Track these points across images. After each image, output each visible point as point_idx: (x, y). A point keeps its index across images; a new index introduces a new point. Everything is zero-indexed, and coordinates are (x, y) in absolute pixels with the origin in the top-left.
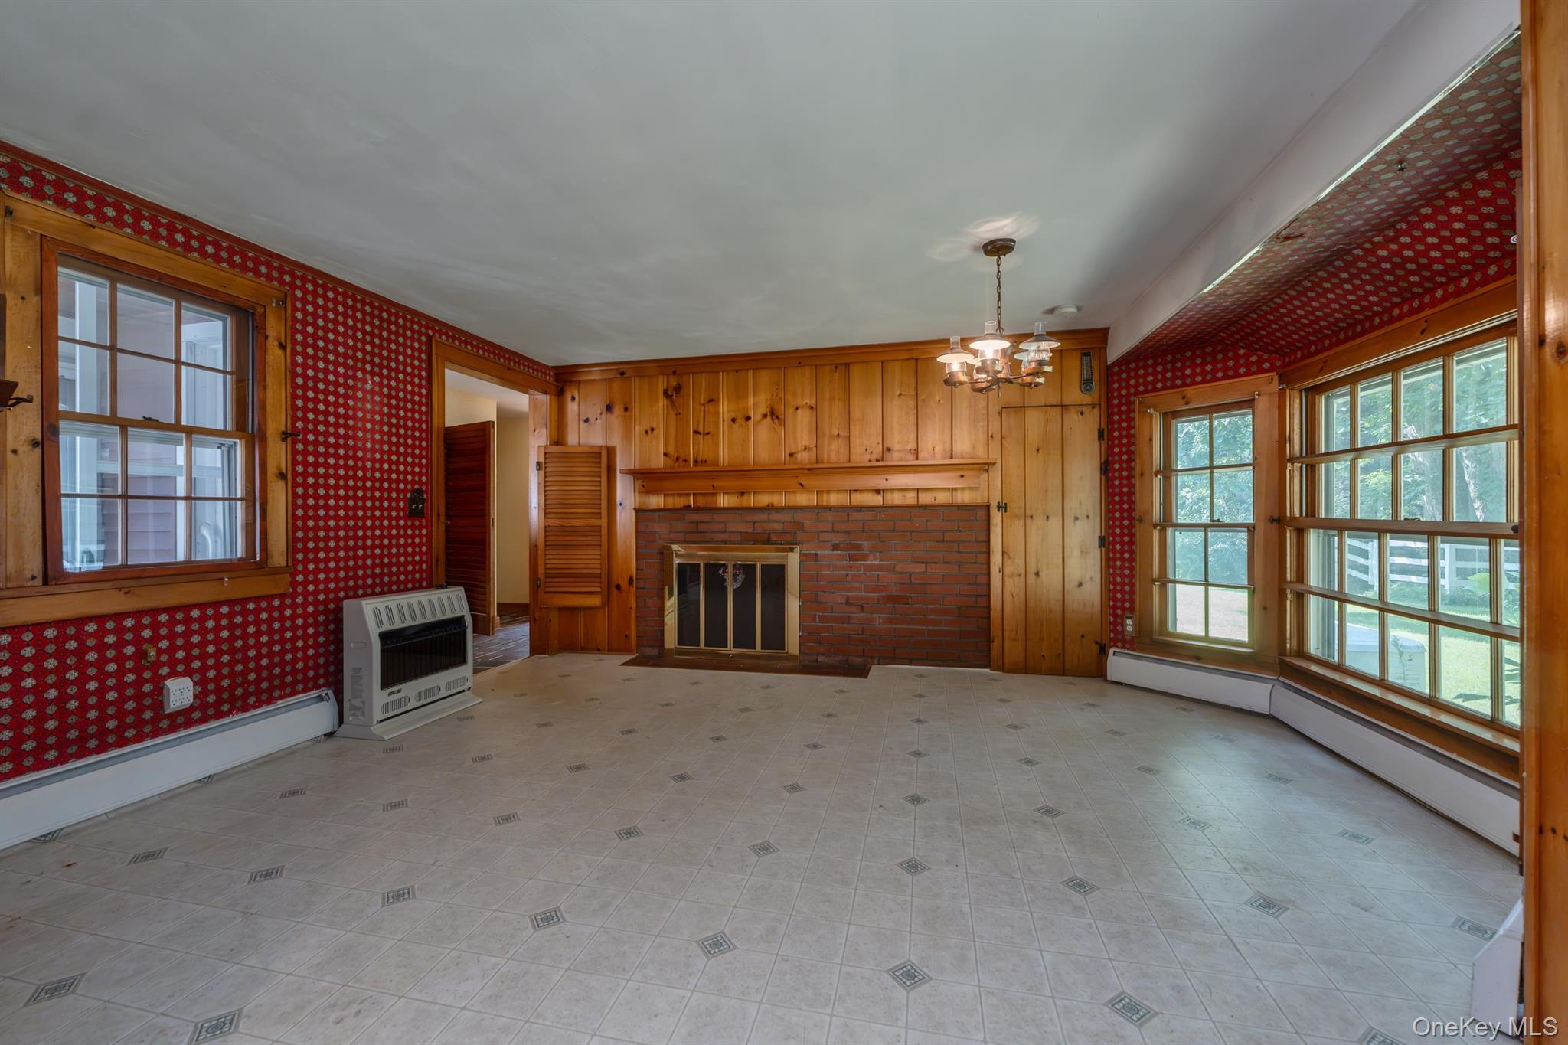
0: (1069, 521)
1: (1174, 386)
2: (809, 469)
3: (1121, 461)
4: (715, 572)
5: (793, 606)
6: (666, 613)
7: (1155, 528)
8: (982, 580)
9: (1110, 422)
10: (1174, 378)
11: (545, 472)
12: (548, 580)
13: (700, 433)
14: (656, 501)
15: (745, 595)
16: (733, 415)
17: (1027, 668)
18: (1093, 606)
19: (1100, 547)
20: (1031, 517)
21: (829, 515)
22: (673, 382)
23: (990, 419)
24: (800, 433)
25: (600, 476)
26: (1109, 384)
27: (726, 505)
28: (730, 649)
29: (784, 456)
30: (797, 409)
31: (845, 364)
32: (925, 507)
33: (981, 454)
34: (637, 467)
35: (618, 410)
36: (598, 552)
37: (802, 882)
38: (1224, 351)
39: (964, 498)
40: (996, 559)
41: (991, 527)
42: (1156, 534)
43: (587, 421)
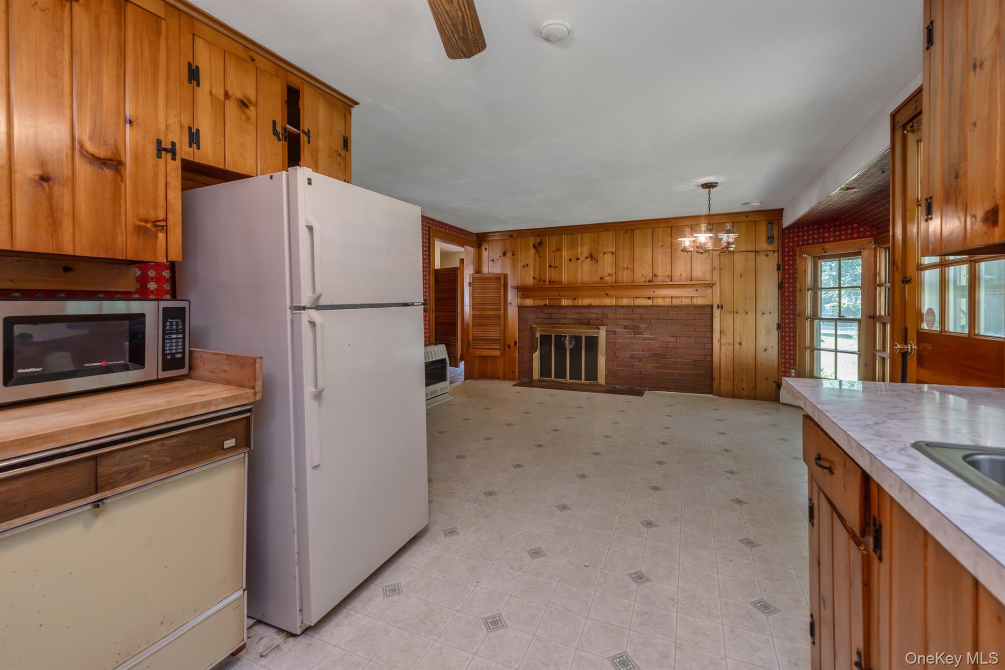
0: (759, 315)
1: (818, 243)
2: (611, 286)
3: (789, 283)
4: (560, 339)
5: (602, 361)
6: (534, 360)
7: (807, 320)
8: (708, 346)
9: (783, 260)
10: (818, 238)
11: (473, 287)
12: (474, 342)
13: (552, 267)
14: (529, 302)
15: (576, 352)
16: (570, 257)
17: (733, 395)
18: (773, 362)
19: (777, 329)
20: (737, 312)
21: (622, 311)
22: (538, 240)
23: (713, 258)
24: (607, 265)
25: (500, 290)
26: (783, 240)
27: (566, 305)
28: (568, 380)
29: (597, 279)
30: (605, 254)
31: (632, 230)
32: (676, 306)
33: (708, 277)
34: (519, 285)
35: (509, 255)
36: (499, 328)
37: (601, 490)
38: (846, 225)
39: (699, 301)
40: (716, 335)
41: (714, 318)
42: (808, 323)
43: (493, 260)
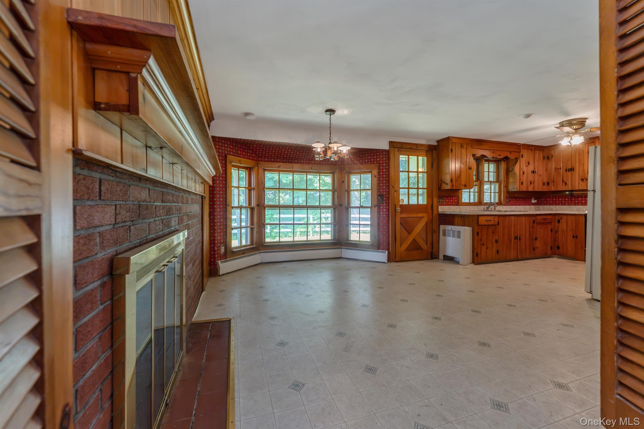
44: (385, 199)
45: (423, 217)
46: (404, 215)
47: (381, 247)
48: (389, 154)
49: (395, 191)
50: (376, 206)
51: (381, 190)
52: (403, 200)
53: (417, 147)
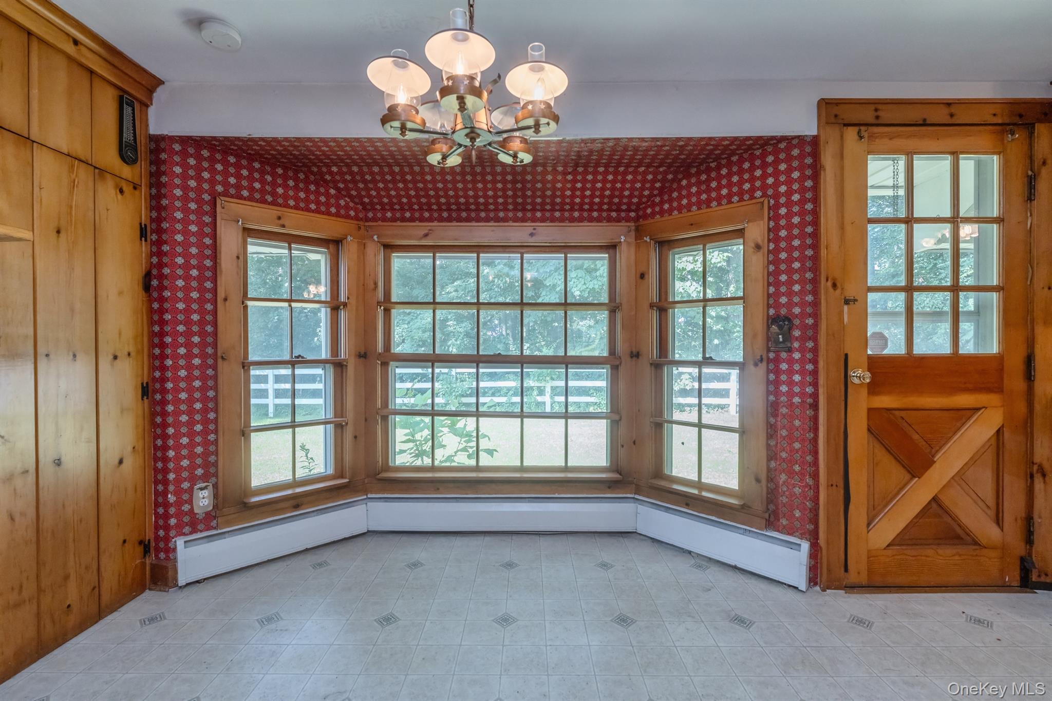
0: (105, 361)
1: (264, 201)
7: (243, 367)
10: (263, 191)
18: (135, 489)
19: (142, 399)
20: (47, 355)
42: (243, 375)
44: (797, 333)
45: (978, 409)
46: (885, 401)
47: (784, 522)
48: (816, 155)
49: (847, 302)
50: (761, 360)
51: (784, 300)
52: (881, 336)
53: (952, 115)
